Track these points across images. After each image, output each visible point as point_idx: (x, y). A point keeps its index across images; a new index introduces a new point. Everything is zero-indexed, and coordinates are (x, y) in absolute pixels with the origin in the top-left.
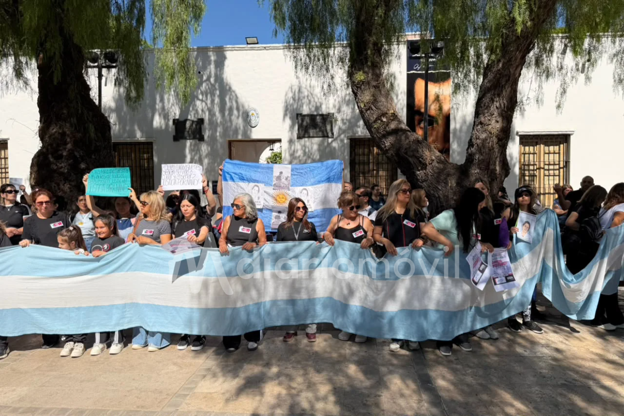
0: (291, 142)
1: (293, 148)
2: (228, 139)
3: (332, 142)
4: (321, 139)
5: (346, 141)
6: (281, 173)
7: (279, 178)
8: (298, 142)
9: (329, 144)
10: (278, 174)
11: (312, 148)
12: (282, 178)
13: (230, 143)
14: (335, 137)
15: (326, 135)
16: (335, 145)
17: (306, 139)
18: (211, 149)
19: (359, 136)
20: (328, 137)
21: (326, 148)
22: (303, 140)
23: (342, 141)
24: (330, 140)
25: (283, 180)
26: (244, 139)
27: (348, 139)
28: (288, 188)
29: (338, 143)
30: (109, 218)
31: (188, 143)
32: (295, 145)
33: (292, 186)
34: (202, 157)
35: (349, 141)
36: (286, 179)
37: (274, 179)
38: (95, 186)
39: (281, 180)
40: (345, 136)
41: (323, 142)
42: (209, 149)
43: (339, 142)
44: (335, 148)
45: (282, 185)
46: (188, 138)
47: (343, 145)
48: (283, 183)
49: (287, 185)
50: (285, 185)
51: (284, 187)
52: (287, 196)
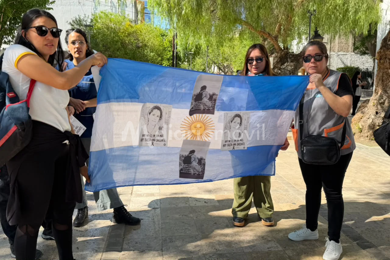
48: (204, 104)
49: (210, 107)
50: (207, 107)
51: (205, 110)
52: (207, 124)
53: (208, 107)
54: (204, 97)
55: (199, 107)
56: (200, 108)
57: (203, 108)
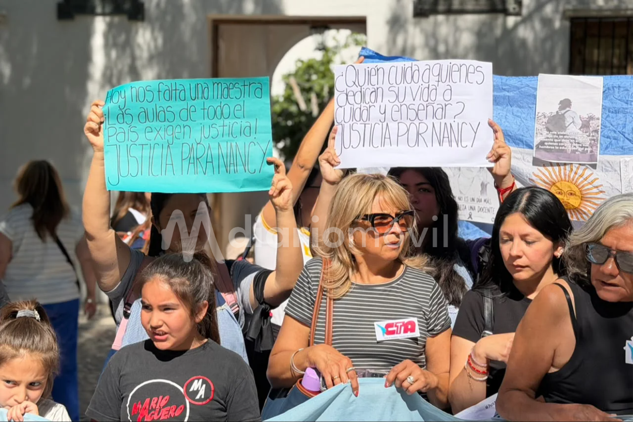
0: (396, 23)
1: (400, 41)
2: (214, 15)
3: (516, 25)
4: (483, 17)
5: (557, 24)
6: (566, 104)
7: (557, 122)
8: (416, 24)
9: (508, 33)
10: (554, 109)
11: (456, 42)
12: (568, 120)
13: (216, 26)
14: (525, 11)
15: (500, 7)
16: (525, 33)
17: (441, 18)
18: (165, 42)
19: (600, 9)
20: (506, 12)
21: (498, 41)
22: (432, 19)
23: (547, 22)
24: (511, 21)
25: (573, 129)
26: (260, 15)
27: (564, 17)
28: (593, 157)
29: (533, 28)
30: (195, 274)
31: (100, 24)
32: (406, 32)
33: (606, 150)
34: (139, 64)
35: (567, 24)
36: (585, 125)
37: (539, 126)
38: (136, 152)
39: (564, 128)
40: (556, 11)
41: (490, 26)
42: (160, 41)
43: (537, 25)
44: (524, 42)
45: (569, 148)
46: (99, 10)
47: (552, 35)
48: (572, 139)
49: (587, 147)
50: (579, 146)
51: (577, 153)
52: (586, 188)
53: (582, 147)
54: (571, 123)
55: (562, 146)
56: (563, 148)
57: (570, 149)
